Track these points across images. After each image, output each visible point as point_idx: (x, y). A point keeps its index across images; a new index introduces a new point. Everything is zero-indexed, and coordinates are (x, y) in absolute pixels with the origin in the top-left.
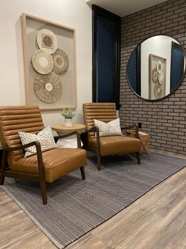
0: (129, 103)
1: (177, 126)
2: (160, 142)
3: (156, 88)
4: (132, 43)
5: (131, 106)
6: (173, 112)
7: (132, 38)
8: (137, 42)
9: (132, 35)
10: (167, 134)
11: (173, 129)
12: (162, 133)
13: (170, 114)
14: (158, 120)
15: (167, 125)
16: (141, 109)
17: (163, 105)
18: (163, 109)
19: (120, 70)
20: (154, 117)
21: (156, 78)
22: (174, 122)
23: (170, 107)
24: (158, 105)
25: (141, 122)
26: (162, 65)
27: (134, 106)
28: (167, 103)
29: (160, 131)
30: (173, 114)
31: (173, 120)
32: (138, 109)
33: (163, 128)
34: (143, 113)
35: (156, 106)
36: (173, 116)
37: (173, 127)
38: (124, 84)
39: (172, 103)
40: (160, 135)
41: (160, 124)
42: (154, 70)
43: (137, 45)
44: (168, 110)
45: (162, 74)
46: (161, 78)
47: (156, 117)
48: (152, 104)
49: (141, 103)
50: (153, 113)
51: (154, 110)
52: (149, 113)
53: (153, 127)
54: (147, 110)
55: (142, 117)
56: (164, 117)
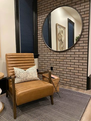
0: (44, 53)
1: (77, 69)
2: (66, 80)
3: (61, 44)
4: (45, 13)
5: (46, 55)
6: (74, 59)
7: (44, 9)
8: (48, 12)
9: (44, 7)
10: (70, 74)
11: (75, 71)
12: (67, 74)
13: (72, 61)
14: (64, 65)
15: (70, 68)
16: (52, 58)
17: (67, 54)
18: (67, 57)
19: (37, 31)
20: (61, 62)
21: (60, 39)
22: (75, 66)
23: (72, 56)
24: (63, 54)
25: (52, 66)
26: (63, 31)
27: (47, 55)
28: (70, 53)
29: (66, 73)
30: (74, 61)
31: (74, 65)
32: (50, 58)
33: (67, 70)
34: (54, 60)
35: (62, 56)
36: (74, 62)
37: (74, 70)
38: (41, 41)
39: (73, 53)
40: (66, 75)
41: (65, 68)
42: (59, 33)
43: (48, 14)
44: (71, 58)
45: (64, 36)
46: (63, 39)
47: (62, 63)
48: (60, 54)
49: (52, 53)
50: (60, 60)
51: (61, 58)
52: (57, 60)
53: (61, 70)
54: (56, 58)
55: (53, 63)
56: (68, 63)
